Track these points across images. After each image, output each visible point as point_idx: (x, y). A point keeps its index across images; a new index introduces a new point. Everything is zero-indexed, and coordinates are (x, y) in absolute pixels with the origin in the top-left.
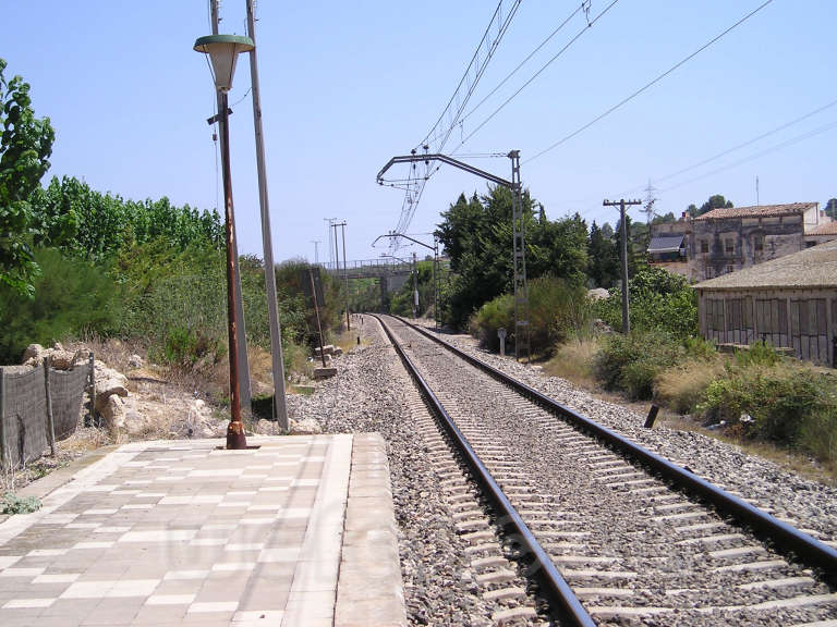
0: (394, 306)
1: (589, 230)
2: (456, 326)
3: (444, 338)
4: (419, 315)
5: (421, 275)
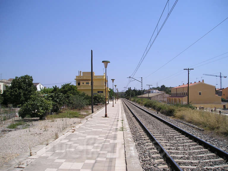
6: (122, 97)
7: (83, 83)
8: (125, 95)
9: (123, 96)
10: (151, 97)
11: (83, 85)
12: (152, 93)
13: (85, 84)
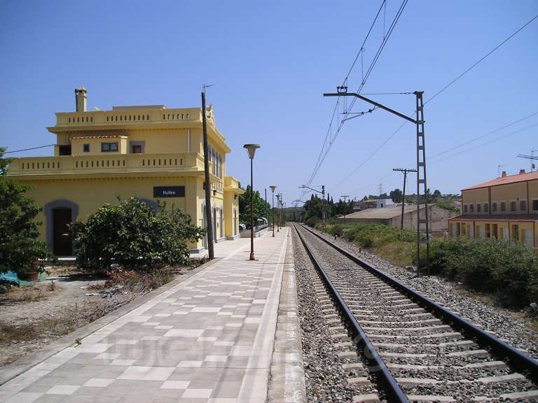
6: (294, 221)
7: (86, 148)
8: (303, 213)
9: (297, 218)
10: (391, 219)
11: (86, 154)
12: (382, 206)
13: (96, 149)
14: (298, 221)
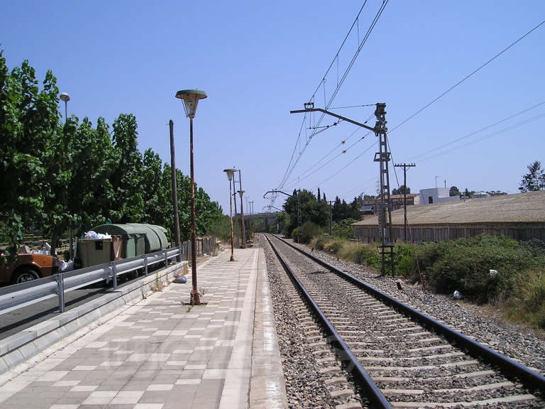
0: (270, 230)
1: (342, 202)
2: (289, 237)
3: (285, 240)
4: (279, 233)
5: (280, 219)
14: (273, 232)
